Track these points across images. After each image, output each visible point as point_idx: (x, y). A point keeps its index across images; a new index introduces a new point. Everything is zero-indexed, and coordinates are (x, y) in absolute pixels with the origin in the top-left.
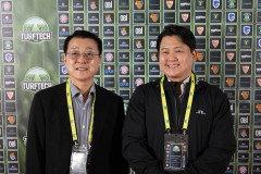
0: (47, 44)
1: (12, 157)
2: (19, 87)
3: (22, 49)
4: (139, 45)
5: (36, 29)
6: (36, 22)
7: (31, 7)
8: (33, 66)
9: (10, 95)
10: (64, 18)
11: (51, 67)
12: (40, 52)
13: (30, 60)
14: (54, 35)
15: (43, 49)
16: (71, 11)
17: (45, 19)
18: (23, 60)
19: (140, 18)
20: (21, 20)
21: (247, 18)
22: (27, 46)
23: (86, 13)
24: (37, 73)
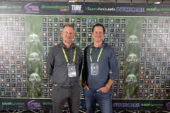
0: (38, 43)
1: (24, 85)
2: (28, 59)
3: (29, 45)
5: (34, 38)
6: (34, 35)
7: (32, 30)
8: (33, 52)
9: (24, 62)
10: (45, 34)
11: (39, 52)
12: (35, 46)
13: (31, 49)
14: (41, 40)
15: (37, 45)
16: (47, 32)
17: (37, 34)
18: (29, 49)
20: (28, 34)
21: (112, 36)
22: (31, 44)
23: (53, 32)
24: (34, 54)
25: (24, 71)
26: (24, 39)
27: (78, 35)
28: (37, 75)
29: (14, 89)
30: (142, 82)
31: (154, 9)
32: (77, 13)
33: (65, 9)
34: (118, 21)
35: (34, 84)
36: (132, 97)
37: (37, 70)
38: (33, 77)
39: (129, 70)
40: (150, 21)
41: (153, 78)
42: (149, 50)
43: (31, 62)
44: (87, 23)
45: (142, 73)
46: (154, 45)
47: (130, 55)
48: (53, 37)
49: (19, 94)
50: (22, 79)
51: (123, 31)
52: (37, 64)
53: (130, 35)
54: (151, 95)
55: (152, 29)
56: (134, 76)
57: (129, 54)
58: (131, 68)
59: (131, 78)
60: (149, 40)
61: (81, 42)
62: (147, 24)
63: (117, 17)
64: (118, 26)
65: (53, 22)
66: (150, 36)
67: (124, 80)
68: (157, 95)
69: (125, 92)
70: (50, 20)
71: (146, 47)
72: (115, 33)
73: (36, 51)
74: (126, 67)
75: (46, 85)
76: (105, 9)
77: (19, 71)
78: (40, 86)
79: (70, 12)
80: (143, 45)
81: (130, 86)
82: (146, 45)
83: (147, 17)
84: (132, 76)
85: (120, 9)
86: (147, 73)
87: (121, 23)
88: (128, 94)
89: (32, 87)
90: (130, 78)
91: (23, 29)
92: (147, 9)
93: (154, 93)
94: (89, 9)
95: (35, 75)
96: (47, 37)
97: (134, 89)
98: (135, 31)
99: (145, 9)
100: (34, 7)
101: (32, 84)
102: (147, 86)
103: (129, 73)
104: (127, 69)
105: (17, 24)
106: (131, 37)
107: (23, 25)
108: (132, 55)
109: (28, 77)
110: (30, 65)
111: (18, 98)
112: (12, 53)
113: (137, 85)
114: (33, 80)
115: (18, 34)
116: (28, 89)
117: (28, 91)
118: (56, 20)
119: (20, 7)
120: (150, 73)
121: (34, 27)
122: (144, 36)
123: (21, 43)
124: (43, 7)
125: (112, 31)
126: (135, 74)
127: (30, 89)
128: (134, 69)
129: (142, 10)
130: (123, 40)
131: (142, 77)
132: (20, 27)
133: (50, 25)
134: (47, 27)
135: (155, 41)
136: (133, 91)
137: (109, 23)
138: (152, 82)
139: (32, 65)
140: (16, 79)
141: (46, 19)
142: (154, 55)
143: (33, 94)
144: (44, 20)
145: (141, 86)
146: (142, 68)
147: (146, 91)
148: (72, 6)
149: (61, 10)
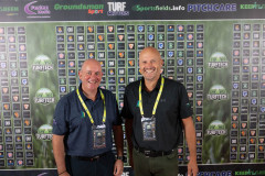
1: (29, 147)
2: (33, 101)
3: (34, 76)
4: (112, 72)
5: (43, 62)
6: (42, 58)
7: (39, 50)
8: (41, 87)
9: (26, 106)
10: (61, 56)
11: (53, 87)
12: (45, 77)
13: (39, 82)
14: (55, 67)
15: (48, 76)
16: (66, 51)
17: (49, 56)
18: (34, 83)
19: (112, 55)
20: (33, 57)
21: (180, 54)
22: (37, 74)
23: (76, 52)
24: (44, 91)
25: (27, 123)
26: (24, 65)
27: (121, 55)
28: (50, 128)
29: (10, 155)
30: (235, 134)
31: (254, 6)
32: (118, 17)
33: (96, 9)
34: (190, 28)
35: (45, 143)
36: (218, 160)
37: (50, 118)
38: (43, 132)
39: (212, 114)
40: (247, 27)
42: (246, 77)
43: (38, 106)
44: (136, 33)
45: (235, 118)
46: (255, 69)
47: (213, 88)
48: (77, 60)
49: (20, 162)
50: (23, 136)
51: (200, 45)
52: (50, 109)
53: (212, 52)
54: (252, 156)
55: (251, 40)
57: (211, 85)
58: (216, 112)
59: (216, 127)
60: (246, 61)
61: (127, 67)
62: (242, 33)
63: (188, 21)
64: (190, 37)
65: (76, 34)
66: (247, 53)
67: (205, 132)
68: (261, 155)
69: (206, 153)
70: (70, 30)
71: (241, 74)
72: (186, 49)
73: (46, 87)
74: (207, 108)
76: (167, 8)
77: (18, 123)
79: (105, 15)
80: (236, 70)
81: (214, 142)
82: (241, 69)
83: (242, 21)
84: (217, 124)
85: (194, 7)
86: (244, 118)
87: (195, 32)
88: (211, 156)
89: (43, 150)
90: (214, 127)
91: (22, 48)
92: (242, 7)
93: (257, 152)
94: (139, 8)
95: (47, 128)
96: (67, 60)
97: (221, 146)
98: (221, 45)
99: (238, 7)
100: (41, 7)
101: (41, 144)
102: (244, 142)
103: (213, 119)
104: (210, 112)
105: (12, 39)
106: (214, 56)
107: (22, 40)
108: (217, 88)
109: (35, 132)
110: (37, 111)
111: (19, 169)
112: (5, 90)
113: (226, 140)
114: (43, 136)
115: (14, 57)
116: (36, 153)
117: (36, 156)
118: (81, 29)
119: (16, 9)
120: (248, 118)
121: (42, 43)
122: (237, 53)
123: (19, 73)
124: (57, 7)
125: (181, 45)
126: (223, 120)
127: (39, 152)
128: (220, 113)
129: (232, 8)
130: (201, 62)
131: (234, 126)
132: (17, 44)
133: (70, 39)
134: (66, 43)
135: (256, 62)
136: (219, 151)
137: (176, 33)
138: (253, 133)
139: (40, 111)
140: (14, 136)
141: (62, 28)
142: (254, 86)
143: (44, 162)
144: (60, 30)
145: (234, 141)
146: (235, 110)
147: (243, 149)
148: (109, 3)
149: (90, 12)
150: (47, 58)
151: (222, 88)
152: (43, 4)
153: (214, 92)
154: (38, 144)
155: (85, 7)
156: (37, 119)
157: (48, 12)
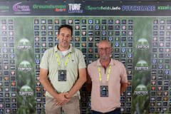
0: (29, 50)
1: (14, 100)
2: (17, 69)
3: (18, 52)
6: (24, 41)
7: (22, 35)
8: (23, 60)
9: (13, 73)
10: (37, 39)
11: (31, 60)
12: (26, 54)
13: (22, 56)
14: (33, 47)
15: (28, 52)
16: (40, 36)
17: (28, 39)
18: (18, 57)
20: (18, 40)
21: (117, 39)
22: (21, 51)
23: (47, 37)
24: (25, 63)
25: (13, 84)
26: (12, 45)
27: (77, 39)
28: (29, 88)
29: (1, 106)
30: (154, 94)
31: (167, 8)
32: (76, 13)
33: (61, 8)
34: (124, 22)
35: (25, 98)
37: (28, 81)
38: (24, 90)
39: (138, 80)
40: (162, 22)
41: (166, 88)
42: (162, 55)
43: (21, 73)
44: (87, 25)
45: (154, 83)
46: (168, 50)
47: (139, 62)
48: (47, 42)
49: (8, 111)
50: (10, 92)
51: (130, 33)
52: (28, 75)
54: (165, 109)
55: (165, 31)
56: (144, 87)
57: (138, 60)
58: (141, 78)
59: (141, 89)
60: (161, 45)
62: (159, 25)
63: (123, 17)
64: (124, 28)
65: (47, 25)
66: (162, 39)
67: (133, 92)
69: (134, 106)
70: (44, 22)
71: (158, 53)
72: (121, 36)
73: (27, 60)
74: (135, 76)
75: (39, 100)
76: (109, 8)
77: (7, 84)
78: (33, 100)
79: (67, 12)
80: (155, 50)
81: (139, 99)
82: (158, 50)
83: (159, 17)
84: (141, 87)
85: (127, 8)
86: (160, 83)
87: (127, 25)
88: (137, 109)
89: (23, 103)
90: (139, 89)
91: (11, 33)
92: (159, 8)
94: (90, 8)
96: (40, 42)
97: (144, 102)
98: (144, 33)
99: (156, 8)
100: (24, 7)
101: (22, 98)
102: (159, 99)
103: (139, 84)
105: (4, 28)
106: (140, 40)
107: (11, 28)
108: (142, 62)
109: (18, 91)
110: (20, 76)
113: (148, 98)
115: (5, 39)
116: (19, 105)
117: (18, 107)
118: (50, 22)
119: (8, 7)
120: (163, 83)
121: (24, 30)
122: (155, 39)
123: (9, 51)
124: (35, 6)
125: (118, 34)
126: (146, 85)
127: (21, 104)
128: (144, 79)
129: (152, 8)
130: (131, 45)
131: (153, 88)
132: (8, 31)
133: (43, 28)
134: (40, 31)
135: (168, 45)
136: (143, 105)
137: (114, 25)
138: (166, 93)
139: (22, 76)
140: (4, 93)
141: (38, 21)
142: (167, 62)
143: (24, 110)
144: (36, 22)
145: (153, 99)
146: (154, 77)
147: (159, 104)
148: (70, 5)
149: (57, 10)
150: (27, 41)
151: (145, 62)
152: (26, 4)
153: (140, 65)
154: (20, 99)
155: (53, 7)
156: (20, 81)
157: (29, 10)
